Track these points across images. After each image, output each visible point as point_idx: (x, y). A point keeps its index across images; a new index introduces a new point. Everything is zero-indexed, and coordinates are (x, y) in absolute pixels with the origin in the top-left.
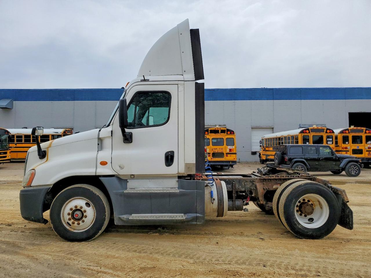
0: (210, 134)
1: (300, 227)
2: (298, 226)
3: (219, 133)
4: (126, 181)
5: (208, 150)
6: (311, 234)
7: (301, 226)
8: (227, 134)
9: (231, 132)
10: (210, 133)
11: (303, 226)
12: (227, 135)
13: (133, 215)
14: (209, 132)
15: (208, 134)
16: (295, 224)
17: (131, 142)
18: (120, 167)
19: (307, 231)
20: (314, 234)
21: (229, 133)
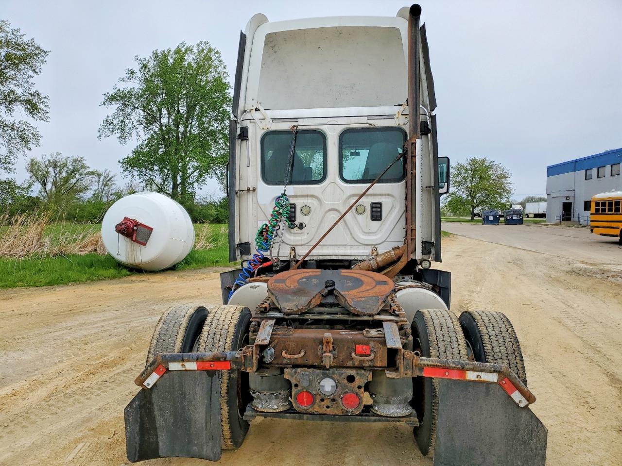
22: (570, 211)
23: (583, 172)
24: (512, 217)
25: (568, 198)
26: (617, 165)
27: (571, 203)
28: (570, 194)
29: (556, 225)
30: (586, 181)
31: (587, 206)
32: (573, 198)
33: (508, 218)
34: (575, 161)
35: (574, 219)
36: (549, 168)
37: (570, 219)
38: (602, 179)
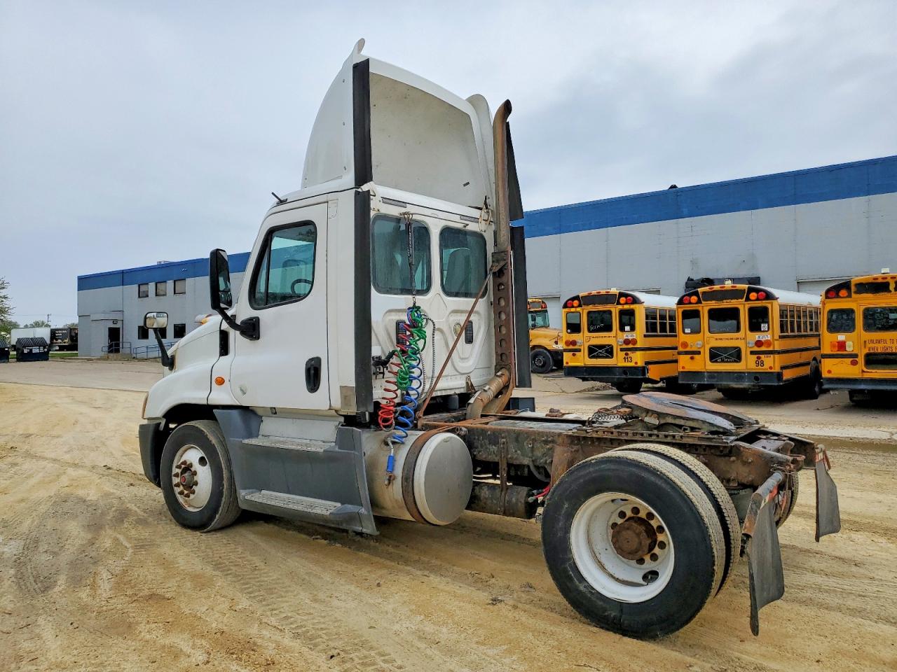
0: (858, 296)
1: (582, 588)
2: (576, 586)
3: (890, 291)
4: (260, 419)
5: (849, 347)
6: (615, 618)
7: (585, 587)
10: (855, 293)
11: (594, 589)
13: (263, 492)
14: (853, 289)
15: (849, 296)
16: (570, 579)
17: (258, 338)
18: (241, 390)
19: (604, 606)
20: (626, 620)
22: (118, 339)
23: (135, 287)
24: (31, 350)
25: (115, 321)
26: (182, 282)
27: (119, 328)
28: (117, 316)
29: (101, 359)
30: (140, 299)
31: (143, 333)
32: (121, 322)
33: (26, 351)
34: (123, 272)
35: (125, 350)
36: (81, 279)
37: (117, 351)
38: (162, 297)
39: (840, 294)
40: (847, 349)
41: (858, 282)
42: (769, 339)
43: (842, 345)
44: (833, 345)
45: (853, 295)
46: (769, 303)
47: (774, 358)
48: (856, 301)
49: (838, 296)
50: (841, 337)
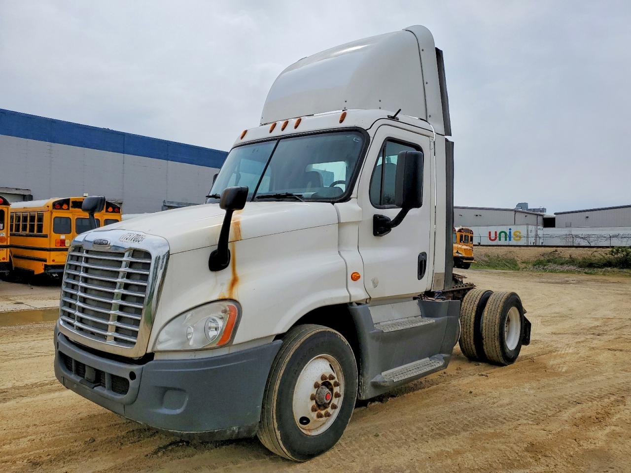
0: (73, 209)
2: (507, 351)
5: (67, 243)
8: (107, 211)
9: (114, 209)
10: (72, 207)
12: (107, 213)
13: (383, 373)
14: (71, 204)
15: (68, 209)
16: (506, 347)
18: (373, 283)
21: (110, 209)
39: (63, 207)
40: (66, 245)
41: (74, 200)
42: (4, 236)
43: (63, 242)
44: (56, 243)
45: (70, 208)
46: (6, 207)
47: (7, 250)
48: (72, 213)
49: (61, 208)
50: (63, 237)
